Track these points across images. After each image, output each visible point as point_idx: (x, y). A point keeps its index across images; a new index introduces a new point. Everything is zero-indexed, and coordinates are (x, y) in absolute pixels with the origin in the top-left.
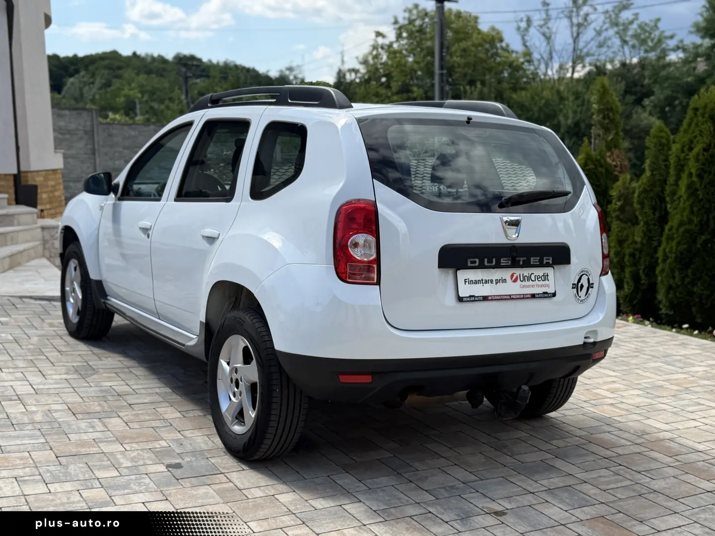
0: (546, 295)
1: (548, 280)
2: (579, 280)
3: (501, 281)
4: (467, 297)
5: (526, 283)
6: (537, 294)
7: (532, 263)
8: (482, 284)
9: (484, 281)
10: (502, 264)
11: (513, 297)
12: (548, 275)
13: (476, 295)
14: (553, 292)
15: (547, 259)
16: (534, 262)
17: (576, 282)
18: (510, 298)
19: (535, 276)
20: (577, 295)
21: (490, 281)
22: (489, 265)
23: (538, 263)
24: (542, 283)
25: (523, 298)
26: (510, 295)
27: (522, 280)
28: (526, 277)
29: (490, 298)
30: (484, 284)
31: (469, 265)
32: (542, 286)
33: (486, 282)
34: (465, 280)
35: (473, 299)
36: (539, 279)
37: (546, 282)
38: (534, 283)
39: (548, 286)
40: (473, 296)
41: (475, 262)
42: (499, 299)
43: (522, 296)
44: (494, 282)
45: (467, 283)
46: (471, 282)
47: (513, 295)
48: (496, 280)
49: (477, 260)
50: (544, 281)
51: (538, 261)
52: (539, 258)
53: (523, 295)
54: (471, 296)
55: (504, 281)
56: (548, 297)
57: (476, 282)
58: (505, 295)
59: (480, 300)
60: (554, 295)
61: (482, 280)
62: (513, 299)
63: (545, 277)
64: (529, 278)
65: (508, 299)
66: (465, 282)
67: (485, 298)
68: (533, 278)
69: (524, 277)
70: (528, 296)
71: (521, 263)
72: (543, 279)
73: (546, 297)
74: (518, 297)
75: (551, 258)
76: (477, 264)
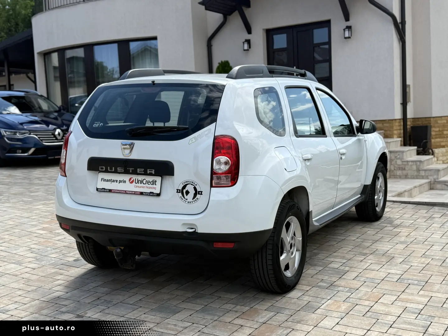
0: (151, 194)
1: (156, 185)
2: (184, 187)
3: (122, 182)
4: (101, 189)
5: (139, 185)
6: (145, 193)
7: (138, 172)
8: (111, 182)
9: (112, 181)
10: (118, 171)
11: (128, 192)
12: (156, 181)
13: (106, 188)
14: (158, 192)
15: (150, 171)
16: (139, 172)
17: (180, 188)
18: (126, 192)
19: (146, 181)
20: (183, 197)
21: (115, 181)
22: (111, 171)
23: (143, 173)
24: (150, 186)
25: (134, 194)
26: (126, 191)
27: (136, 182)
28: (140, 181)
29: (113, 191)
30: (112, 182)
31: (100, 170)
32: (150, 188)
33: (113, 181)
34: (102, 178)
35: (104, 190)
36: (149, 183)
37: (154, 186)
38: (144, 185)
39: (155, 188)
40: (104, 189)
41: (103, 169)
42: (119, 193)
43: (133, 193)
44: (118, 182)
45: (102, 181)
46: (105, 180)
47: (127, 191)
48: (119, 181)
49: (104, 167)
50: (153, 185)
51: (143, 171)
52: (143, 169)
53: (135, 192)
54: (103, 189)
55: (125, 182)
56: (153, 195)
57: (108, 181)
58: (122, 191)
59: (107, 192)
60: (159, 195)
61: (111, 180)
62: (127, 193)
63: (154, 182)
64: (142, 182)
65: (124, 193)
66: (102, 180)
67: (110, 191)
68: (144, 182)
69: (138, 181)
70: (138, 193)
71: (131, 172)
72: (152, 184)
73: (151, 195)
74: (130, 192)
75: (154, 170)
76: (104, 170)
